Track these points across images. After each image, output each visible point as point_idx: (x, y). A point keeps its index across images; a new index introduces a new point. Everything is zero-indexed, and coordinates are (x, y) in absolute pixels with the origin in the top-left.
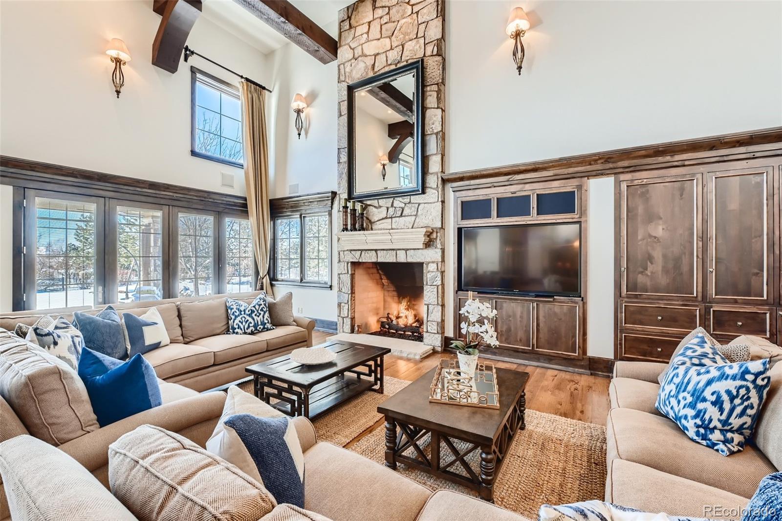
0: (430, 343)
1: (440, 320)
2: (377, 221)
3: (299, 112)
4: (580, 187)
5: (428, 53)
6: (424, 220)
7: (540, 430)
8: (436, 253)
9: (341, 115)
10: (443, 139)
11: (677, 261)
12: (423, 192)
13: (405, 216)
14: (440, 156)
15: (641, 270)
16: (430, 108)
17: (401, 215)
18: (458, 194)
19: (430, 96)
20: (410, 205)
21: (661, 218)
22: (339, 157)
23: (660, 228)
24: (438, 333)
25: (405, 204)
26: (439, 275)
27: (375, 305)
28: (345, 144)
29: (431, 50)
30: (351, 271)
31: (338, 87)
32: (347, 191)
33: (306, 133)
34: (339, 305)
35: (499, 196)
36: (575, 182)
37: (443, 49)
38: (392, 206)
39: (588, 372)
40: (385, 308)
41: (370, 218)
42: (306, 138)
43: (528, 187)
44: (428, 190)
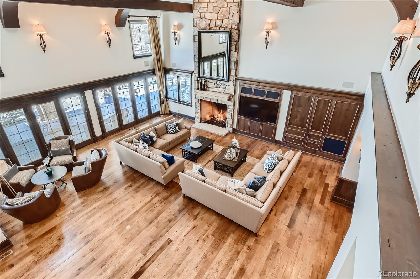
0: (228, 130)
1: (232, 124)
2: (211, 87)
3: (175, 33)
4: (281, 92)
5: (233, 27)
6: (228, 91)
7: (249, 162)
8: (232, 103)
9: (195, 41)
10: (237, 63)
11: (303, 119)
12: (228, 82)
13: (221, 88)
14: (235, 70)
15: (293, 119)
16: (232, 51)
17: (220, 87)
18: (241, 84)
19: (233, 46)
20: (223, 85)
21: (301, 106)
22: (194, 59)
23: (301, 109)
24: (231, 127)
25: (221, 84)
26: (232, 110)
27: (209, 111)
28: (197, 54)
29: (234, 27)
30: (200, 102)
31: (193, 28)
32: (198, 73)
33: (179, 42)
34: (196, 113)
35: (255, 88)
36: (280, 90)
37: (239, 28)
38: (216, 83)
39: (274, 144)
40: (212, 112)
41: (208, 85)
42: (179, 44)
43: (265, 88)
44: (230, 81)
